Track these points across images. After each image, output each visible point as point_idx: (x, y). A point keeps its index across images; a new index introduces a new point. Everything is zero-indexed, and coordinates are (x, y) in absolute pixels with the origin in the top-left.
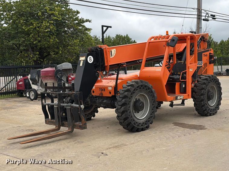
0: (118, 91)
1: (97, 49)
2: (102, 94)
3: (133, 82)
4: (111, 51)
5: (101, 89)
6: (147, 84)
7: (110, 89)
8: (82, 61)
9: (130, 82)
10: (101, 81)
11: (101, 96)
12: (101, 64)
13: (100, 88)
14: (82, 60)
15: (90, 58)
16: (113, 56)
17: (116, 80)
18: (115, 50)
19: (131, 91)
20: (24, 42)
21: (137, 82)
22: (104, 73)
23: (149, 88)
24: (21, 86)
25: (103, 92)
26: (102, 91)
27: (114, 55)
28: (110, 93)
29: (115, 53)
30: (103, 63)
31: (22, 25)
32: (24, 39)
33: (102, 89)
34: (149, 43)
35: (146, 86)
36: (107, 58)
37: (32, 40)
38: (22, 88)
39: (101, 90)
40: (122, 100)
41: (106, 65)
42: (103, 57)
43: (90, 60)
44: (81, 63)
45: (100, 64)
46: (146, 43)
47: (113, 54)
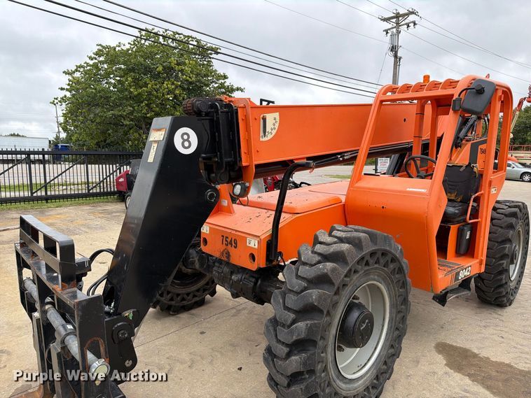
0: (280, 253)
1: (213, 106)
2: (229, 255)
3: (341, 240)
4: (264, 119)
5: (227, 237)
6: (390, 245)
7: (252, 245)
8: (156, 145)
9: (329, 239)
10: (229, 211)
11: (224, 258)
12: (225, 160)
13: (223, 236)
14: (155, 141)
15: (185, 137)
16: (269, 137)
17: (276, 211)
18: (277, 115)
19: (332, 284)
20: (132, 113)
21: (357, 241)
22: (238, 189)
23: (394, 260)
24: (122, 185)
25: (232, 250)
26: (229, 246)
27: (274, 132)
28: (253, 257)
29: (277, 125)
30: (235, 157)
31: (130, 86)
32: (131, 109)
33: (229, 240)
34: (382, 101)
35: (384, 254)
36: (248, 141)
37: (144, 111)
38: (123, 189)
39: (224, 242)
40: (294, 322)
41: (244, 164)
42: (234, 134)
43: (186, 144)
44: (152, 150)
45: (221, 158)
46: (371, 105)
47: (268, 129)
